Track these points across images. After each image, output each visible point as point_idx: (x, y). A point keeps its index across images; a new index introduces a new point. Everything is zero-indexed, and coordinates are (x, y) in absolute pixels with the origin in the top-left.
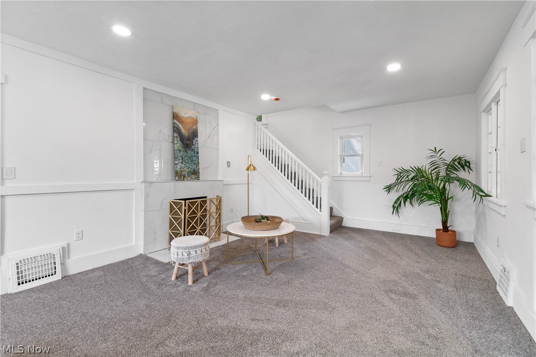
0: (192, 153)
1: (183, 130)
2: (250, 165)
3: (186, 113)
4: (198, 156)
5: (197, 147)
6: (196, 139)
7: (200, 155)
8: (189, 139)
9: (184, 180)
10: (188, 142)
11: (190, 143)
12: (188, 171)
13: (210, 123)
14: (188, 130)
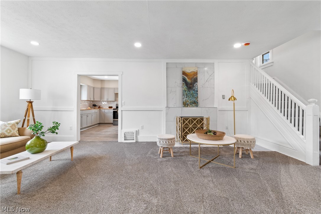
0: (193, 91)
1: (188, 80)
2: (232, 97)
3: (189, 70)
4: (197, 93)
5: (196, 88)
6: (196, 84)
7: (198, 92)
8: (191, 84)
9: (187, 106)
10: (191, 86)
11: (192, 86)
12: (191, 102)
13: (208, 73)
14: (191, 79)
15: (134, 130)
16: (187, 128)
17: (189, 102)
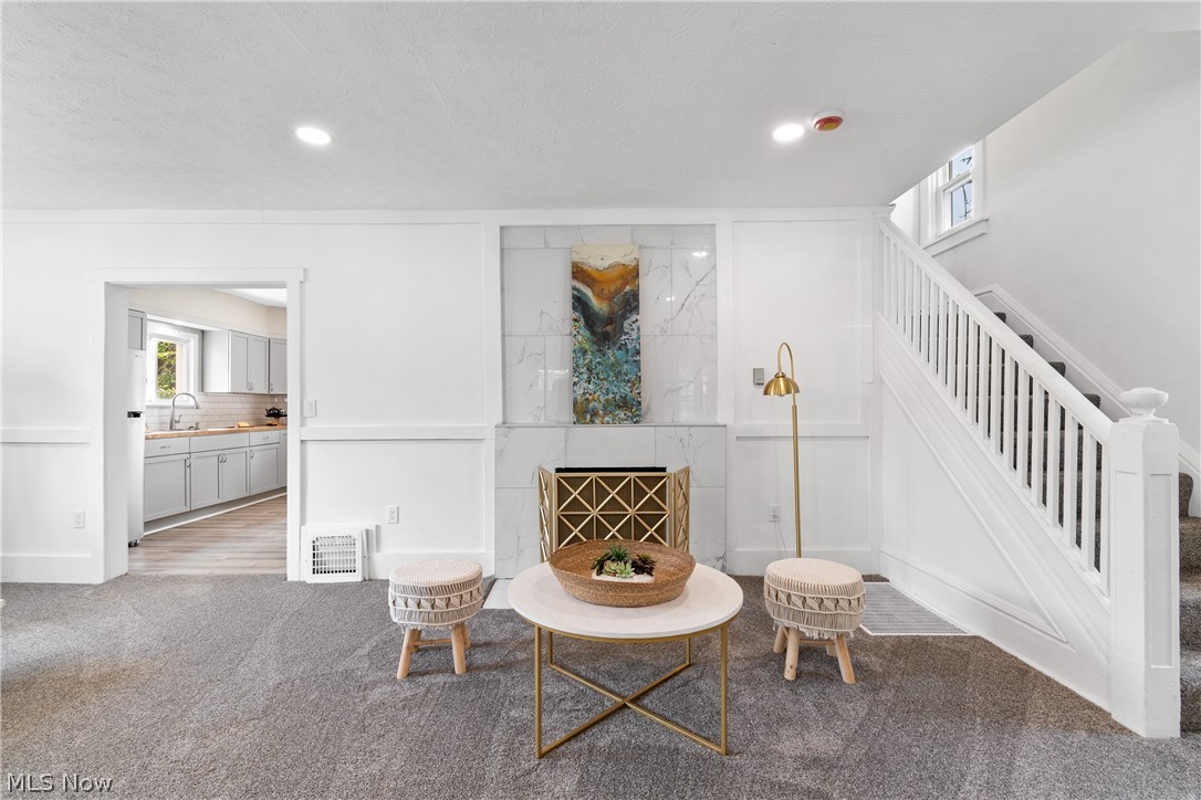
0: (620, 354)
1: (596, 304)
2: (777, 377)
3: (601, 258)
4: (637, 361)
5: (634, 337)
6: (633, 318)
7: (644, 358)
8: (610, 320)
9: (592, 422)
10: (609, 328)
11: (614, 329)
12: (607, 400)
13: (687, 269)
14: (610, 299)
15: (354, 526)
16: (576, 520)
17: (602, 399)
